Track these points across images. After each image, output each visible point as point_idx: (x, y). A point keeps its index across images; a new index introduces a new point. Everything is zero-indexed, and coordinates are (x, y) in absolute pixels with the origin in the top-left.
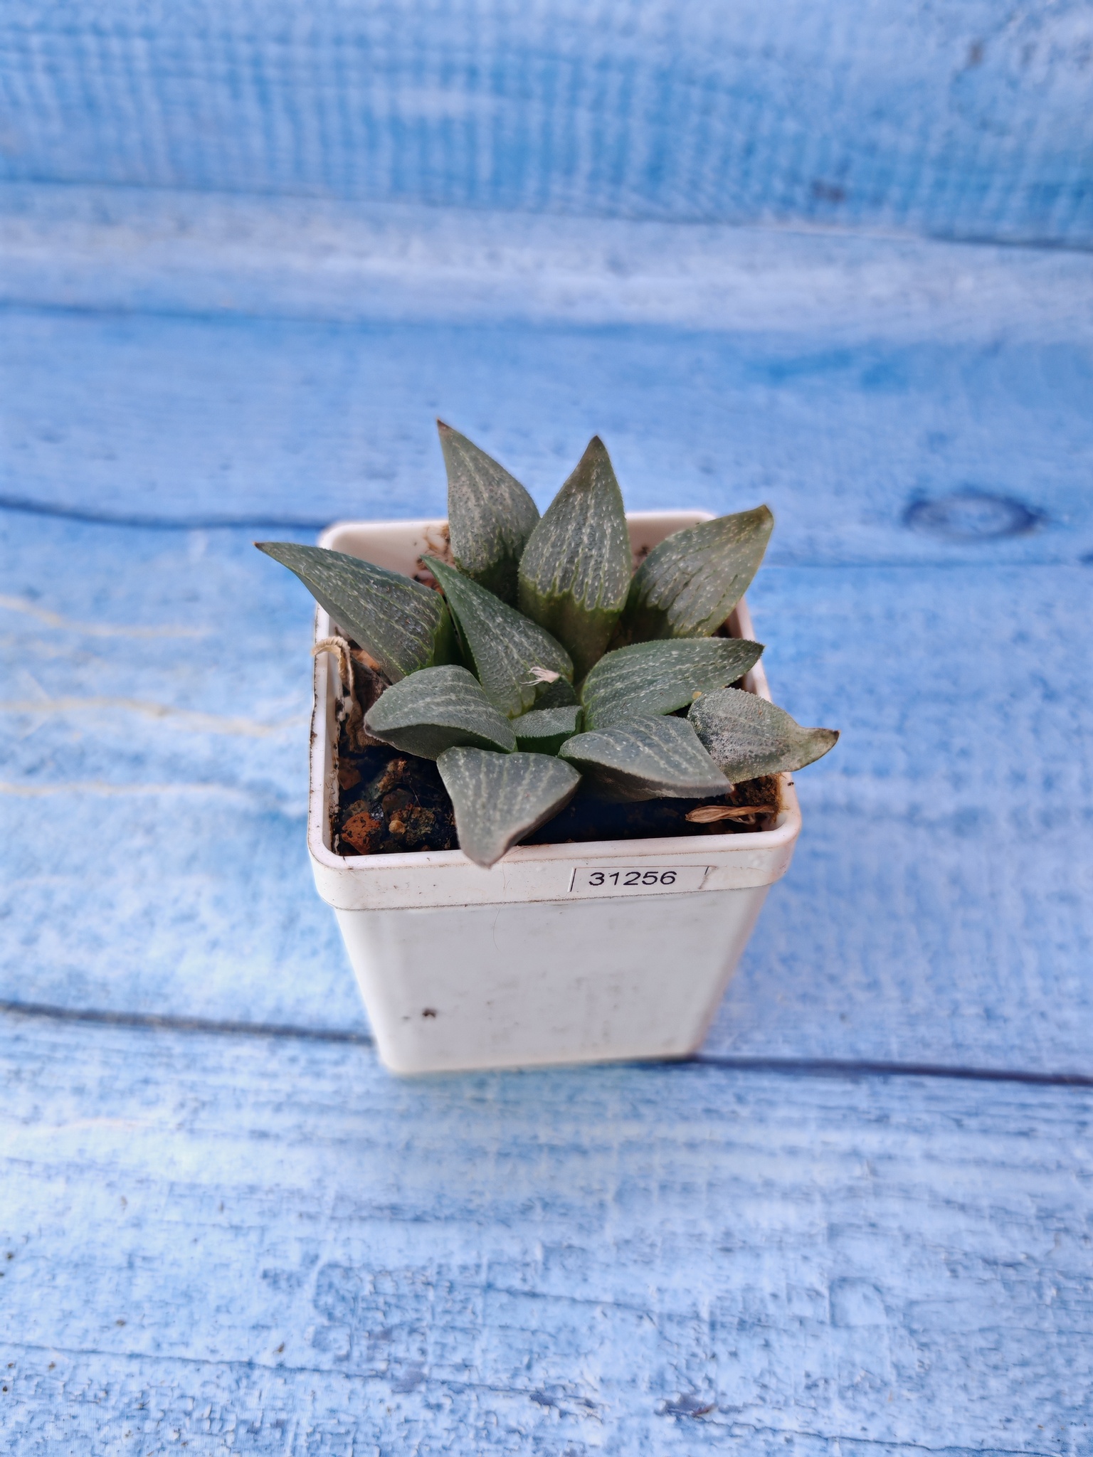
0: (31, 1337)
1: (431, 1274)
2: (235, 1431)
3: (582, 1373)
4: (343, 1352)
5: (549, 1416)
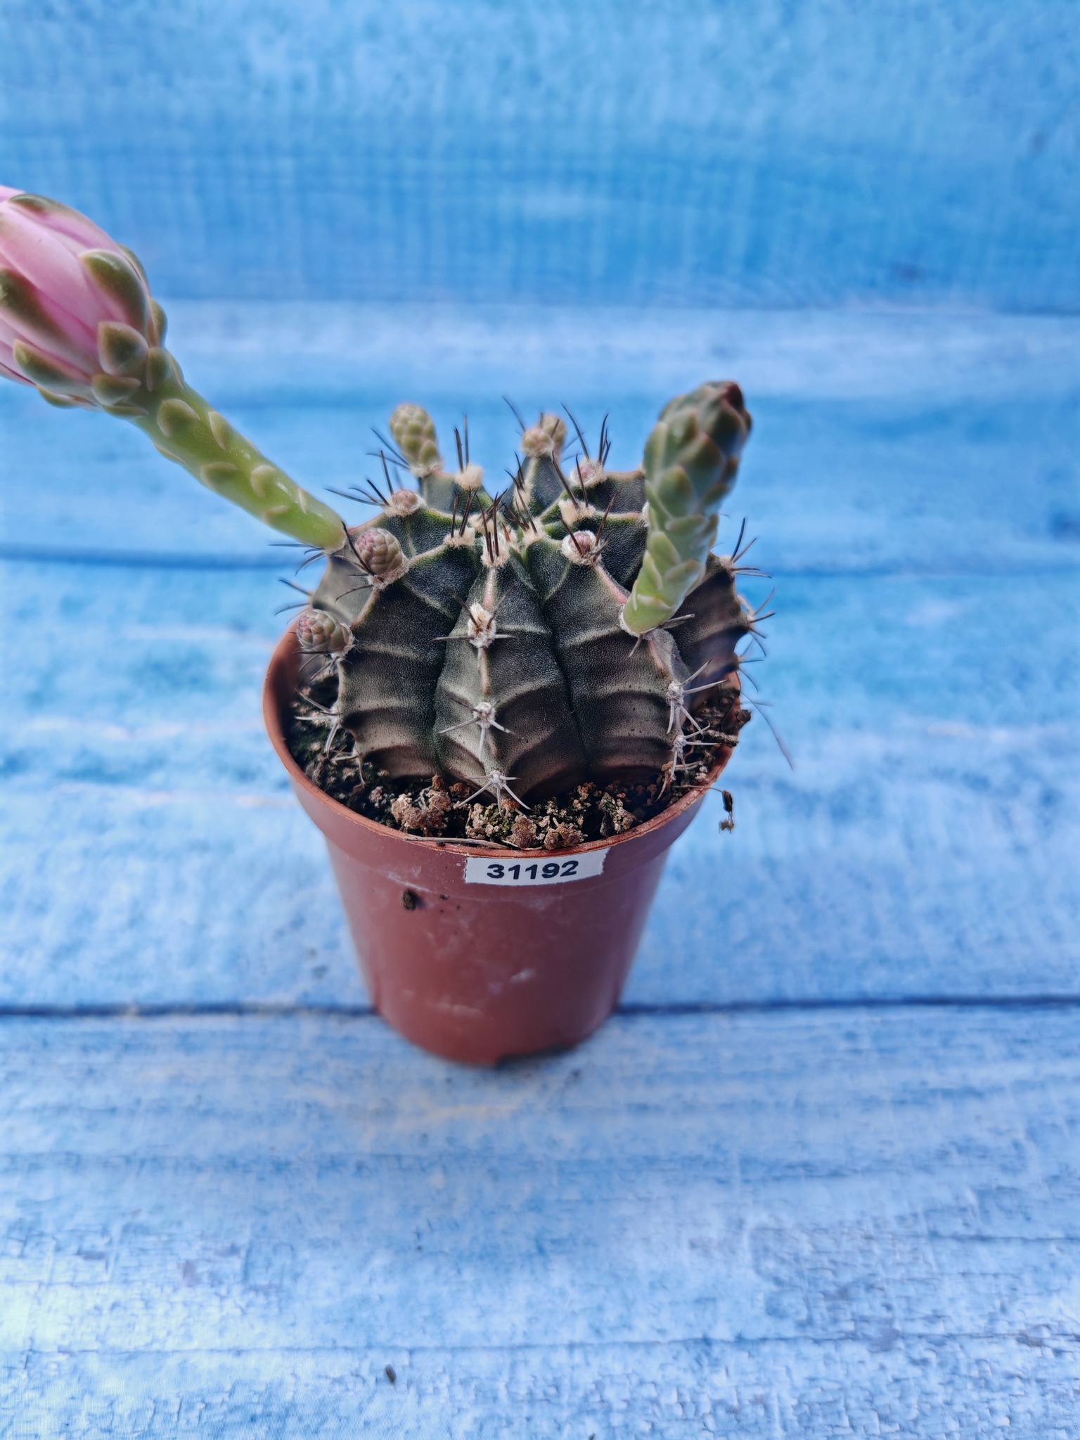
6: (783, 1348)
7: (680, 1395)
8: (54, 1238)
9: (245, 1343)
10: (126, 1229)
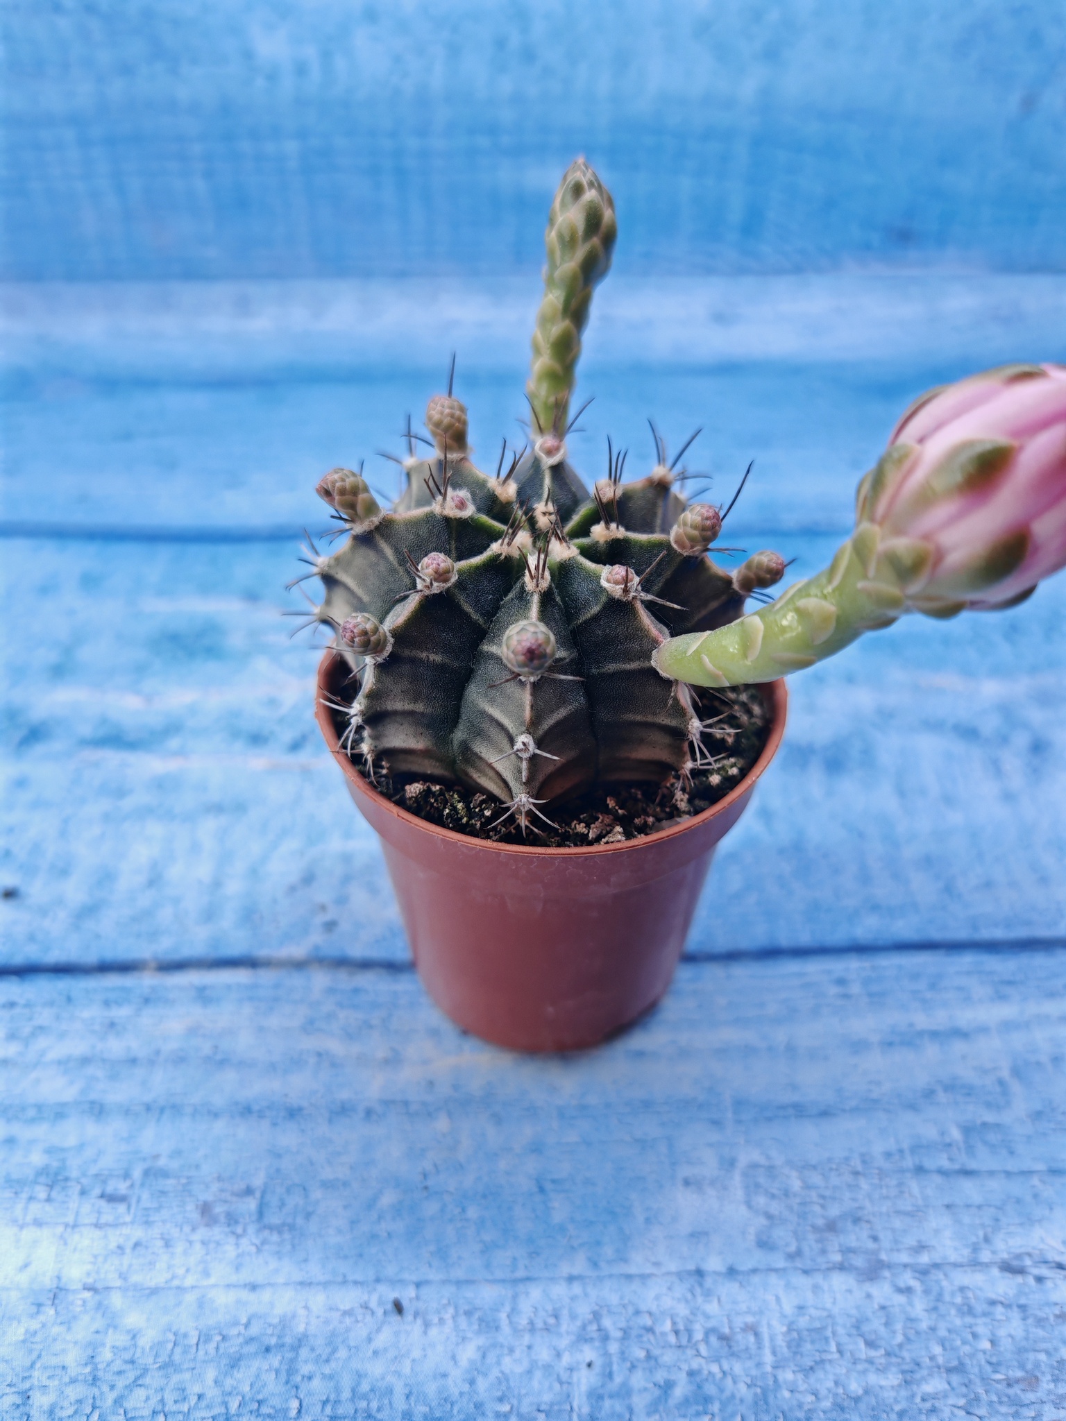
0: (459, 1273)
1: (857, 1164)
2: (706, 1340)
3: (1042, 1240)
4: (793, 1248)
5: (1025, 1284)
6: (773, 1279)
7: (674, 1323)
8: (78, 1182)
9: (259, 1278)
10: (146, 1173)
